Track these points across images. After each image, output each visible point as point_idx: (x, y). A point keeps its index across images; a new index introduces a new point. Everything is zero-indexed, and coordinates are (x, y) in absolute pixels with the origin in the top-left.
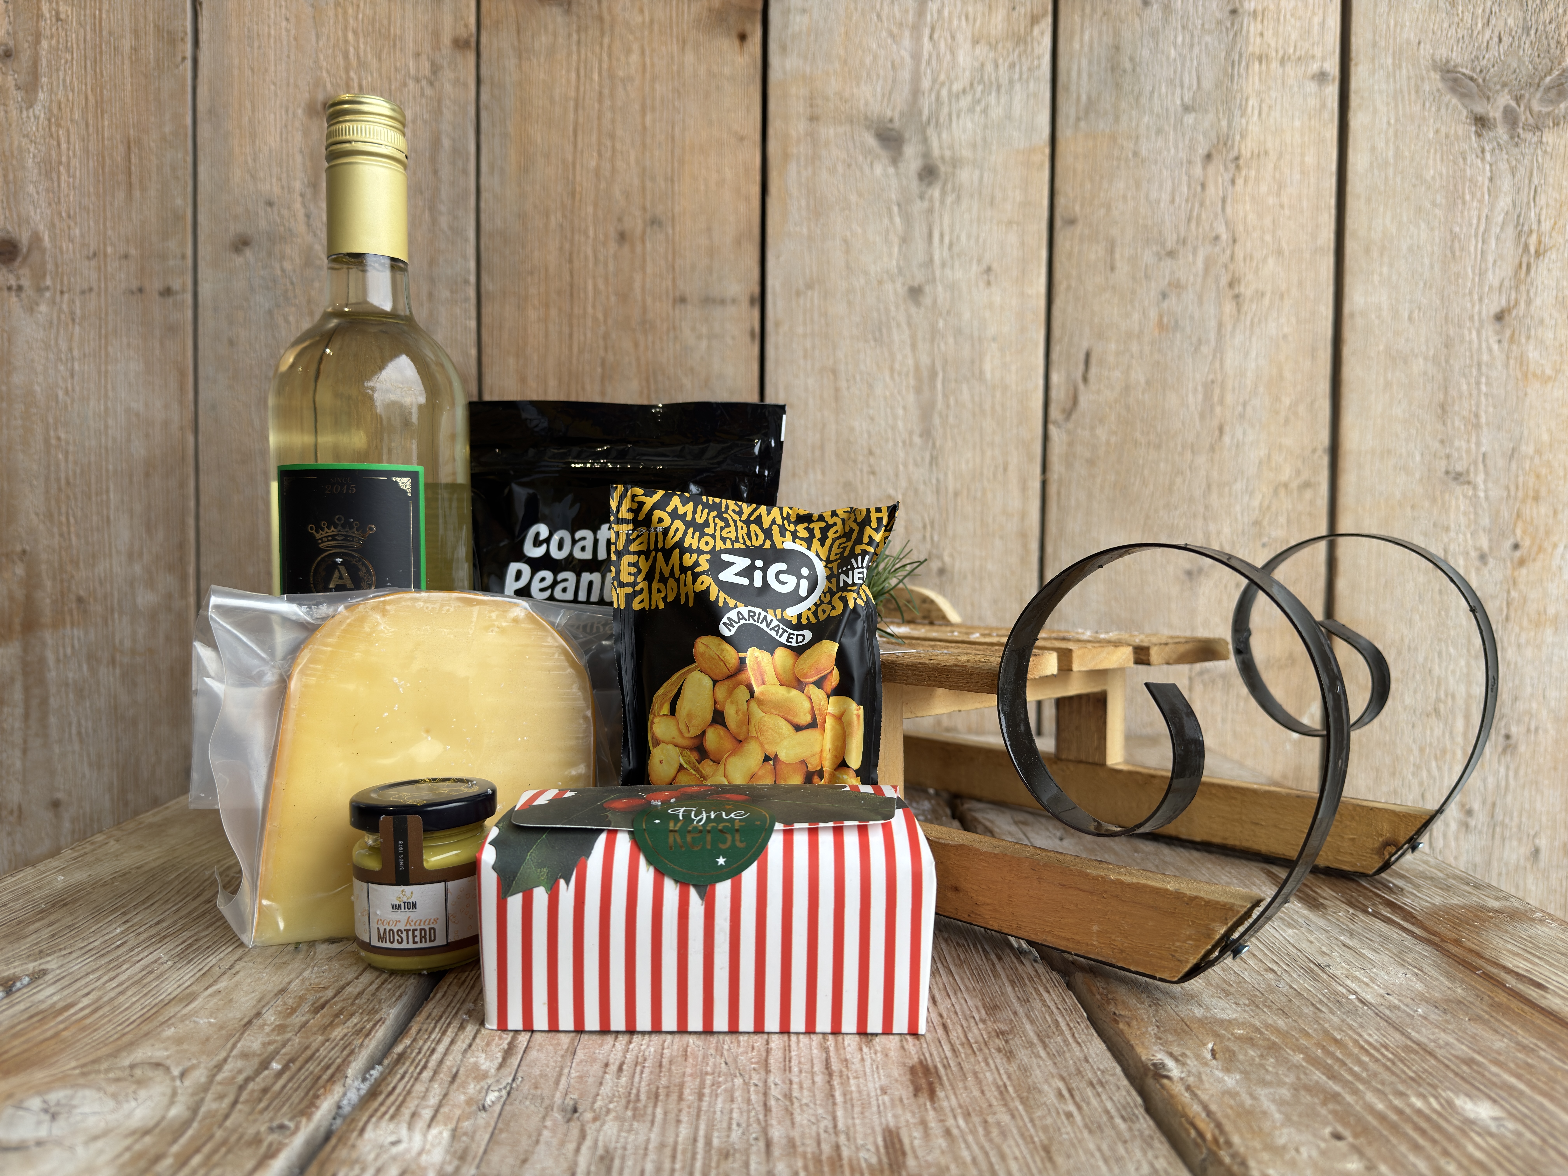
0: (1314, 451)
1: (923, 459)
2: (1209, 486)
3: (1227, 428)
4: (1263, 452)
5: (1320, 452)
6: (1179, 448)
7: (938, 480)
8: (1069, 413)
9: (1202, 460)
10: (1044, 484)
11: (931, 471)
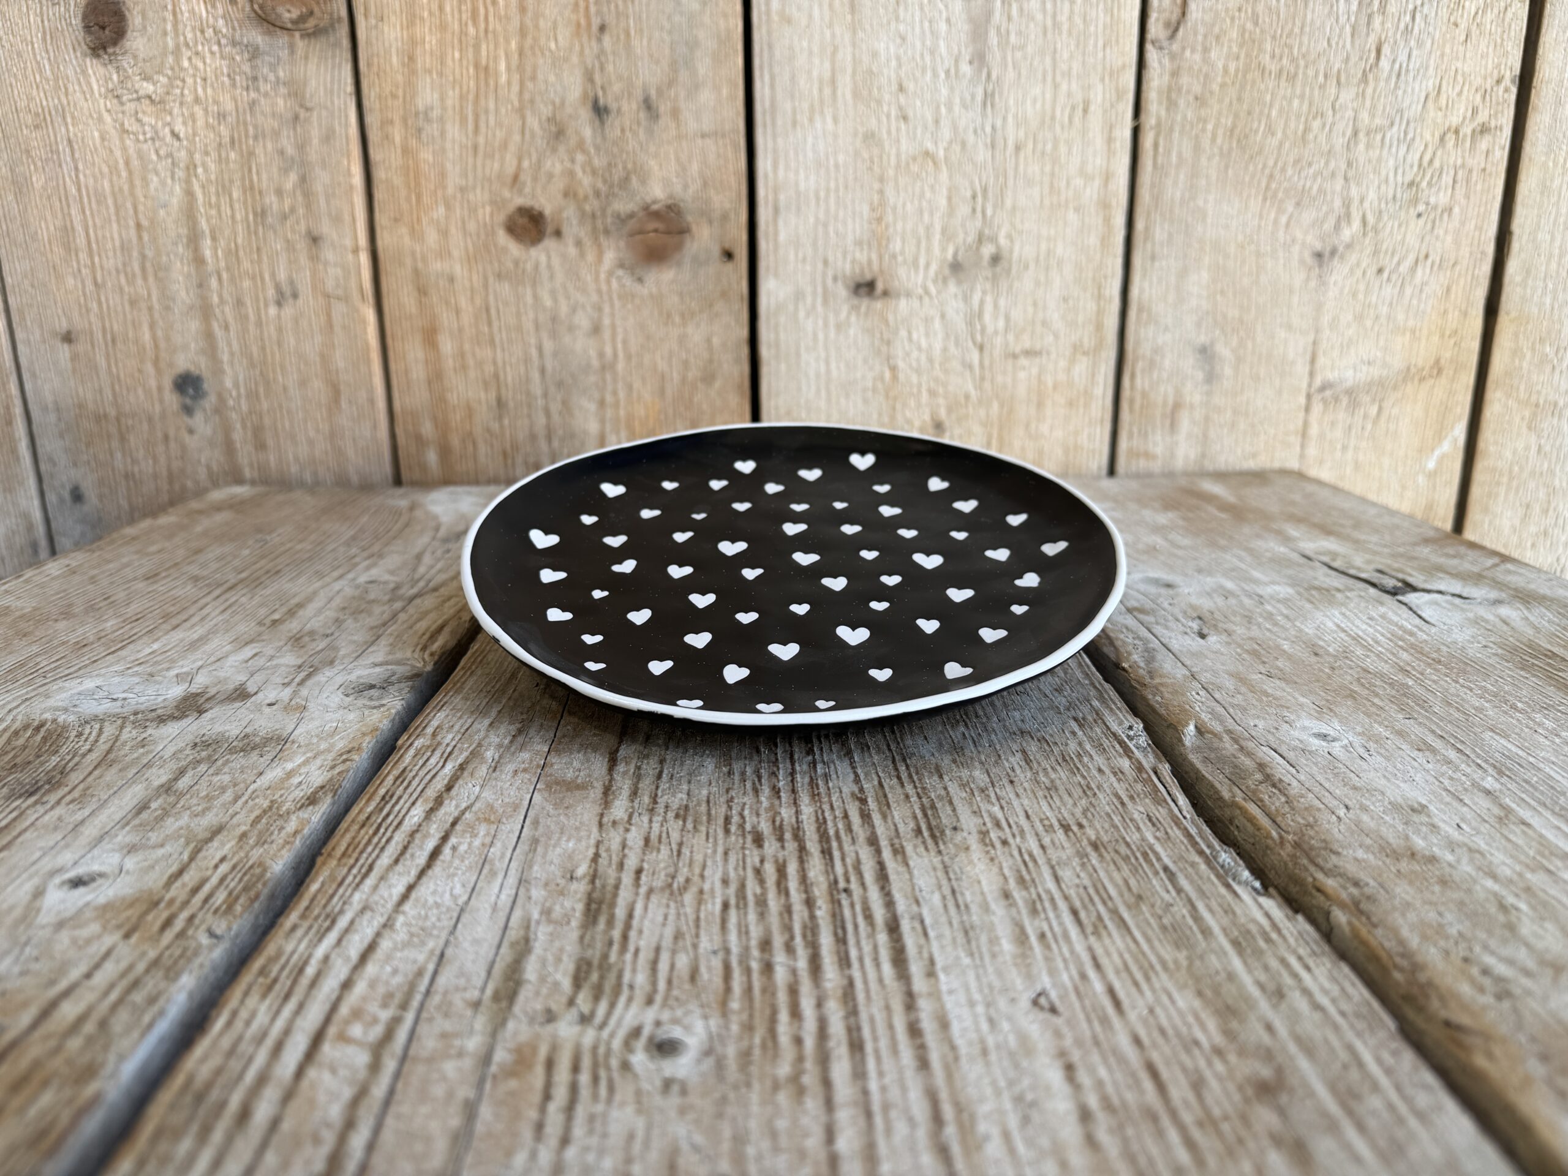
0: (1499, 82)
1: (973, 97)
2: (1355, 133)
3: (1386, 50)
4: (1430, 84)
5: (1507, 81)
6: (1321, 79)
7: (993, 128)
8: (1174, 29)
9: (1347, 96)
10: (1136, 132)
11: (984, 115)
